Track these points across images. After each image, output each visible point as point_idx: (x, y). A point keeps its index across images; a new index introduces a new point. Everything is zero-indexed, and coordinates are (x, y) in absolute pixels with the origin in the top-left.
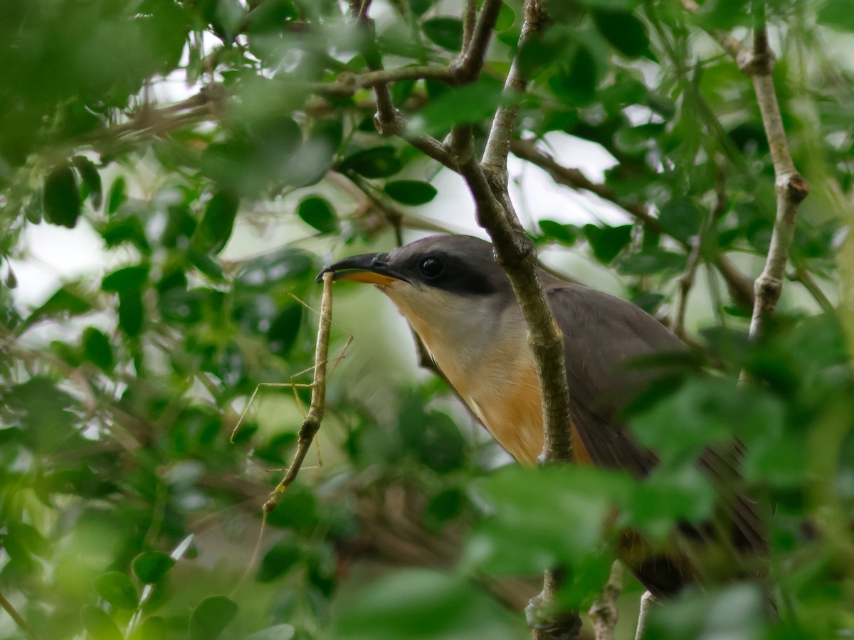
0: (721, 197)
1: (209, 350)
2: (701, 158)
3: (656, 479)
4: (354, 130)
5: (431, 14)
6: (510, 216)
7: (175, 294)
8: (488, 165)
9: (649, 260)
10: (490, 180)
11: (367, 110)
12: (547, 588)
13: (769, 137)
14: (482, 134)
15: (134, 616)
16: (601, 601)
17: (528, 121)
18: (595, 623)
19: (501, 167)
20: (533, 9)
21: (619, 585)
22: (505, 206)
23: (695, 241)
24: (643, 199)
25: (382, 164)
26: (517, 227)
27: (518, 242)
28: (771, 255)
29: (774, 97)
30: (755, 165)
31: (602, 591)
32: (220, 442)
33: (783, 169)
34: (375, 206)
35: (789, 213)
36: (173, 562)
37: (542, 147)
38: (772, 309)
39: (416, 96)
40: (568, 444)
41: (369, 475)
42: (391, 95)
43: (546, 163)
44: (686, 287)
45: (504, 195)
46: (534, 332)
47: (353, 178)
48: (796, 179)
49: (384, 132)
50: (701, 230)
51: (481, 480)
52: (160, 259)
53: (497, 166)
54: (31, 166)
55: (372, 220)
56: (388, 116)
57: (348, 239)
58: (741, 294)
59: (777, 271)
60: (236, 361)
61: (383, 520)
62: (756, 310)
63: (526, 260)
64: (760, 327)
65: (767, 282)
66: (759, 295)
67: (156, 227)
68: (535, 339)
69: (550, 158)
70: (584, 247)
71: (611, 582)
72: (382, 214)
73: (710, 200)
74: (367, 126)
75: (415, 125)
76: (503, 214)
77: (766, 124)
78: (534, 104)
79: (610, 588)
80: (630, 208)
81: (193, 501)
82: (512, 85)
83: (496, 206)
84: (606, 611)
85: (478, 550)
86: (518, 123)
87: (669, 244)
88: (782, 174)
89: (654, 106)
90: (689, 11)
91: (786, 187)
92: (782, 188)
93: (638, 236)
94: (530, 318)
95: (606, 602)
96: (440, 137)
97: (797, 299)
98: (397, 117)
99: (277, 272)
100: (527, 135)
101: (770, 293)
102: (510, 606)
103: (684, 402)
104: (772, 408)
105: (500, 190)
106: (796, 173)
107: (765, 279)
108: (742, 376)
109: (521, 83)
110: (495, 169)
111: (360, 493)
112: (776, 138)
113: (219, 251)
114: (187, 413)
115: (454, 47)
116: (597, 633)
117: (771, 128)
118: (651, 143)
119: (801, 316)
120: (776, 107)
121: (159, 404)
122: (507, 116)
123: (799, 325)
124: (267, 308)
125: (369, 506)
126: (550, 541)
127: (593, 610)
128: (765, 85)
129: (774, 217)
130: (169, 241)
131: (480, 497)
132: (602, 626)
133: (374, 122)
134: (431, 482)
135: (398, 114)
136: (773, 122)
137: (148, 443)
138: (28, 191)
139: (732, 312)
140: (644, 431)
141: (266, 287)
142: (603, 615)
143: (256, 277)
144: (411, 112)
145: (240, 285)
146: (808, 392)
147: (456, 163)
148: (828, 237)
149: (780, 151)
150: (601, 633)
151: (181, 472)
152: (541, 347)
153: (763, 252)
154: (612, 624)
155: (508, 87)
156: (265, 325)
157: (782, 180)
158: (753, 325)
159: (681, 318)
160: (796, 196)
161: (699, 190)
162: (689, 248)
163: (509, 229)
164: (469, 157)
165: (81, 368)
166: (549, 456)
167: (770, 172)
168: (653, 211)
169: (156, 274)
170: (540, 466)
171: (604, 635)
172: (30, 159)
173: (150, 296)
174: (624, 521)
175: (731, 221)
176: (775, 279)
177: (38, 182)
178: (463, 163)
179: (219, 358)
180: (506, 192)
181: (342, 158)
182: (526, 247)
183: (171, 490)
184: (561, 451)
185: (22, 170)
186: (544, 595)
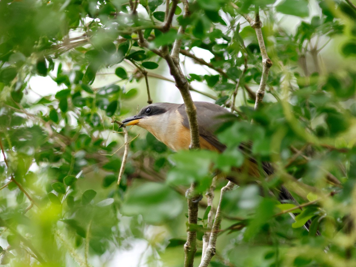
0: (246, 67)
1: (89, 115)
2: (240, 55)
3: (226, 153)
4: (132, 46)
5: (155, 11)
6: (180, 72)
7: (77, 98)
8: (173, 56)
9: (224, 86)
10: (174, 61)
11: (136, 40)
12: (192, 187)
13: (260, 47)
14: (171, 47)
15: (64, 196)
16: (209, 191)
17: (187, 43)
18: (207, 198)
19: (177, 57)
20: (187, 8)
21: (215, 186)
22: (178, 68)
23: (238, 80)
24: (222, 67)
25: (140, 56)
26: (182, 75)
27: (182, 80)
28: (261, 84)
29: (262, 35)
30: (256, 56)
31: (209, 188)
32: (91, 144)
33: (264, 57)
34: (139, 70)
35: (267, 71)
36: (76, 179)
37: (191, 52)
38: (261, 100)
39: (151, 36)
40: (198, 142)
41: (138, 154)
42: (143, 36)
43: (192, 57)
44: (235, 95)
45: (178, 65)
46: (187, 107)
47: (132, 61)
48: (268, 60)
49: (141, 46)
50: (239, 77)
51: (172, 155)
52: (73, 87)
53: (176, 56)
54: (32, 57)
55: (138, 75)
56: (142, 41)
57: (130, 80)
58: (252, 95)
59: (263, 89)
60: (97, 118)
61: (142, 168)
62: (256, 101)
63: (185, 85)
64: (258, 106)
65: (260, 92)
66: (257, 96)
67: (72, 78)
68: (188, 109)
69: (194, 55)
70: (205, 82)
71: (212, 185)
72: (141, 72)
73: (242, 68)
74: (136, 45)
75: (151, 45)
76: (178, 71)
77: (259, 43)
78: (188, 38)
79: (212, 187)
80: (218, 70)
81: (83, 163)
82: (181, 31)
83: (176, 69)
84: (211, 194)
85: (171, 177)
86: (183, 44)
87: (230, 81)
88: (264, 58)
89: (225, 38)
90: (235, 9)
91: (265, 63)
92: (264, 63)
93: (221, 79)
94: (186, 103)
95: (211, 191)
96: (158, 48)
97: (269, 98)
98: (145, 41)
99: (109, 91)
100: (187, 48)
101: (261, 95)
102: (181, 193)
103: (234, 130)
104: (261, 131)
105: (177, 64)
106: (269, 58)
107: (259, 91)
108: (252, 121)
109: (183, 31)
110: (175, 57)
111: (135, 159)
112: (262, 47)
113: (91, 84)
114: (81, 136)
115: (162, 20)
116: (208, 201)
117: (261, 44)
118: (224, 50)
119: (271, 103)
120: (262, 38)
121: (73, 132)
122: (179, 41)
123: (271, 105)
124: (106, 102)
125: (138, 163)
126: (193, 173)
127: (207, 194)
128: (259, 31)
129: (262, 72)
130: (76, 82)
131: (171, 160)
132: (210, 199)
133: (138, 43)
134: (156, 156)
135: (145, 40)
136: (261, 42)
137: (69, 145)
138: (31, 65)
139: (250, 102)
140: (222, 138)
141: (106, 96)
142: (210, 195)
143: (103, 93)
144: (150, 41)
145: (98, 95)
146: (272, 125)
147: (163, 55)
148: (279, 79)
149: (264, 52)
150: (209, 201)
151: (79, 154)
152: (189, 112)
153: (259, 83)
154: (212, 198)
155: (179, 32)
156: (106, 107)
157: (264, 60)
158: (255, 106)
159: (234, 104)
160: (268, 65)
161: (239, 64)
162: (236, 82)
163: (180, 76)
164: (167, 54)
165: (48, 122)
166: (192, 146)
167: (261, 58)
168: (224, 71)
169: (72, 92)
170: (190, 149)
171: (210, 201)
172: (32, 55)
173: (69, 100)
174: (216, 166)
175: (249, 74)
176: (262, 91)
177: (34, 62)
178: (165, 55)
179: (91, 118)
180: (179, 64)
181: (128, 55)
182: (185, 81)
183: (76, 159)
184: (197, 145)
185: (29, 58)
186: (191, 189)
